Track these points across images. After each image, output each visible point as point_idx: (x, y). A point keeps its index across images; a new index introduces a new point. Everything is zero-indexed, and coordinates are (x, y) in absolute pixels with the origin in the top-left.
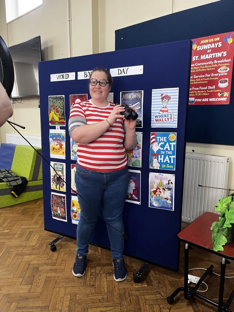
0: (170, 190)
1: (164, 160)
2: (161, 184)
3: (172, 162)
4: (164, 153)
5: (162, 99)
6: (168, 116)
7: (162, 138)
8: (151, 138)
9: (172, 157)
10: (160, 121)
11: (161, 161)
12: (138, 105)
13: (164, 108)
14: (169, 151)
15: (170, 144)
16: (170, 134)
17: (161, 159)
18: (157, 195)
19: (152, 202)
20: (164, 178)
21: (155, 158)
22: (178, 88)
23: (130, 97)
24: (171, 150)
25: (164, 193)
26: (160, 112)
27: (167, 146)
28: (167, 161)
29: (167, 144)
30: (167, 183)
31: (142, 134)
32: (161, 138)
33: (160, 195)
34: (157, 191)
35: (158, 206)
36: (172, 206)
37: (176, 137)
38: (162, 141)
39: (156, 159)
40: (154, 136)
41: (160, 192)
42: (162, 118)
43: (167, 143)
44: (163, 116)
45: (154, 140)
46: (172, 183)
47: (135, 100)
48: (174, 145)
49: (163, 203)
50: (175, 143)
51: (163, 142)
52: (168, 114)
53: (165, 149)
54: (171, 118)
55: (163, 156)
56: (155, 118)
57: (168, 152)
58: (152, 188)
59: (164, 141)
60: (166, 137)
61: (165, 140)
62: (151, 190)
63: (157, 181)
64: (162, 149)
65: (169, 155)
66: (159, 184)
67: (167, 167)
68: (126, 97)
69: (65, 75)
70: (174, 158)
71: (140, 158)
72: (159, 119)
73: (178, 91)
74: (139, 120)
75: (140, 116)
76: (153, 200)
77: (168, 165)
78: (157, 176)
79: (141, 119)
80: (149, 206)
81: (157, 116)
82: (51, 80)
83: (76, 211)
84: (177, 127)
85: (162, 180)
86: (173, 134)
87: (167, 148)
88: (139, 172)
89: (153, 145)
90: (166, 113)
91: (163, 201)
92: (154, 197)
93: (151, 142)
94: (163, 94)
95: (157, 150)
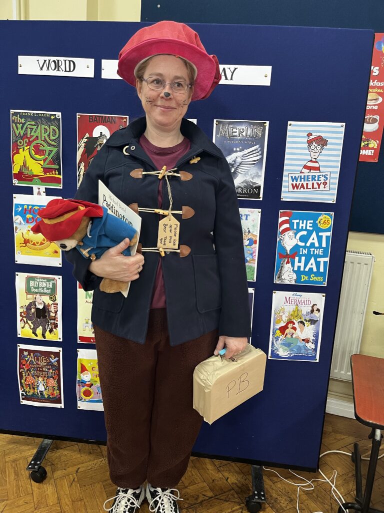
0: (314, 324)
1: (305, 267)
2: (296, 313)
3: (322, 270)
4: (306, 252)
5: (310, 143)
6: (319, 178)
7: (303, 223)
8: (279, 222)
9: (322, 260)
10: (302, 188)
11: (299, 267)
12: (255, 152)
13: (311, 161)
14: (317, 248)
15: (320, 234)
16: (321, 214)
17: (299, 264)
18: (287, 334)
19: (277, 349)
20: (302, 301)
21: (288, 262)
22: (344, 124)
23: (237, 134)
24: (320, 247)
25: (302, 331)
26: (304, 170)
27: (313, 239)
28: (311, 269)
29: (314, 235)
30: (310, 311)
31: (260, 214)
32: (301, 221)
33: (293, 334)
34: (288, 328)
35: (289, 355)
36: (316, 353)
37: (331, 222)
38: (304, 228)
39: (289, 265)
40: (287, 218)
41: (295, 329)
42: (306, 182)
43: (314, 233)
44: (308, 178)
45: (286, 226)
46: (318, 310)
47: (249, 140)
48: (327, 237)
49: (299, 348)
50: (329, 234)
51: (306, 230)
52: (318, 176)
53: (308, 244)
54: (325, 184)
55: (303, 258)
56: (291, 182)
57: (314, 251)
58: (276, 323)
59: (308, 228)
60: (312, 221)
61: (310, 227)
62: (275, 326)
63: (290, 308)
64: (303, 244)
65: (316, 257)
66: (292, 313)
67: (311, 279)
68: (228, 132)
69: (63, 62)
70: (325, 263)
71: (254, 263)
72: (299, 184)
73: (343, 129)
74: (256, 183)
75: (258, 176)
76: (278, 344)
77: (314, 275)
78: (290, 298)
79: (260, 182)
80: (270, 357)
81: (295, 177)
82: (21, 71)
83: (89, 383)
84: (335, 202)
85: (300, 305)
86: (326, 216)
87: (314, 243)
88: (251, 290)
89: (283, 237)
90: (316, 173)
91: (299, 346)
92: (281, 340)
93: (280, 231)
94: (313, 134)
95: (292, 247)
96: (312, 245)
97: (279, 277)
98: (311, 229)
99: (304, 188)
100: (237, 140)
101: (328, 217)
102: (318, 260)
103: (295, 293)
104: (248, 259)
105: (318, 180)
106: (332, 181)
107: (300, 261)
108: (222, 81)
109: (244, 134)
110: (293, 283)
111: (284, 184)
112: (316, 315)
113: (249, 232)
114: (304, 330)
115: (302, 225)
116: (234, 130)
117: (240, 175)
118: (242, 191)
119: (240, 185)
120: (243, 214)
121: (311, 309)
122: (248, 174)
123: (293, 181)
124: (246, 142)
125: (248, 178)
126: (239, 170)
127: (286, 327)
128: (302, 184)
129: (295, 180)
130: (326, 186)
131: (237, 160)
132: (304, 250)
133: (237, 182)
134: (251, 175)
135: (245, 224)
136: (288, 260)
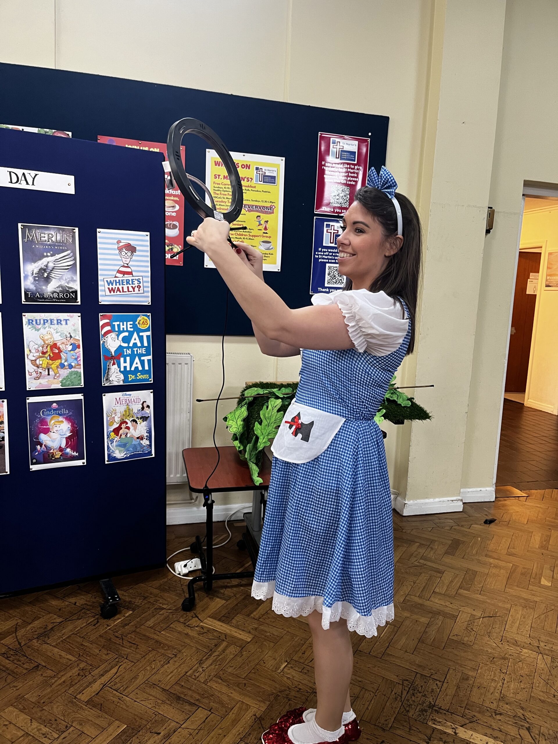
0: (146, 421)
2: (128, 412)
3: (147, 368)
4: (130, 353)
5: (120, 249)
6: (132, 282)
7: (123, 325)
8: (100, 325)
9: (146, 358)
10: (118, 292)
11: (125, 367)
12: (67, 257)
13: (124, 266)
14: (139, 347)
16: (139, 316)
17: (125, 365)
18: (121, 435)
19: (113, 452)
20: (132, 400)
21: (114, 364)
22: (148, 233)
23: (46, 238)
24: (142, 346)
25: (135, 429)
26: (118, 275)
27: (135, 339)
28: (137, 368)
29: (135, 335)
30: (140, 408)
31: (80, 318)
32: (121, 323)
33: (127, 433)
34: (121, 428)
36: (151, 448)
37: (149, 322)
38: (125, 329)
39: (116, 366)
40: (108, 321)
41: (128, 428)
42: (121, 286)
44: (123, 282)
45: (108, 328)
46: (148, 407)
47: (59, 246)
48: (148, 337)
49: (135, 447)
50: (149, 333)
51: (127, 331)
53: (131, 345)
54: (139, 287)
55: (128, 359)
56: (107, 286)
57: (137, 351)
58: (110, 424)
59: (129, 329)
62: (108, 429)
63: (121, 409)
64: (126, 345)
65: (140, 355)
66: (124, 413)
67: (138, 378)
68: (36, 236)
70: (149, 361)
71: (80, 368)
72: (115, 288)
73: (148, 238)
74: (72, 288)
75: (75, 281)
77: (140, 374)
78: (120, 398)
79: (77, 286)
80: (107, 461)
81: (110, 281)
84: (150, 304)
85: (131, 404)
86: (144, 317)
87: (136, 343)
88: (79, 396)
89: (106, 339)
90: (130, 278)
91: (135, 445)
92: (116, 442)
93: (103, 334)
94: (122, 241)
95: (116, 349)
96: (135, 344)
97: (107, 380)
98: (132, 329)
99: (120, 292)
100: (47, 245)
101: (146, 318)
102: (142, 358)
103: (125, 393)
104: (73, 364)
105: (133, 284)
106: (145, 284)
107: (125, 362)
108: (23, 185)
109: (53, 239)
110: (121, 383)
111: (100, 288)
112: (147, 411)
113: (71, 337)
114: (137, 428)
115: (123, 327)
116: (43, 235)
117: (54, 280)
118: (58, 295)
119: (55, 290)
120: (62, 319)
121: (141, 406)
122: (63, 279)
123: (109, 285)
124: (56, 248)
125: (63, 283)
126: (53, 275)
127: (119, 428)
128: (118, 288)
130: (140, 289)
131: (49, 264)
132: (128, 351)
133: (51, 288)
134: (66, 279)
135: (66, 329)
136: (114, 361)
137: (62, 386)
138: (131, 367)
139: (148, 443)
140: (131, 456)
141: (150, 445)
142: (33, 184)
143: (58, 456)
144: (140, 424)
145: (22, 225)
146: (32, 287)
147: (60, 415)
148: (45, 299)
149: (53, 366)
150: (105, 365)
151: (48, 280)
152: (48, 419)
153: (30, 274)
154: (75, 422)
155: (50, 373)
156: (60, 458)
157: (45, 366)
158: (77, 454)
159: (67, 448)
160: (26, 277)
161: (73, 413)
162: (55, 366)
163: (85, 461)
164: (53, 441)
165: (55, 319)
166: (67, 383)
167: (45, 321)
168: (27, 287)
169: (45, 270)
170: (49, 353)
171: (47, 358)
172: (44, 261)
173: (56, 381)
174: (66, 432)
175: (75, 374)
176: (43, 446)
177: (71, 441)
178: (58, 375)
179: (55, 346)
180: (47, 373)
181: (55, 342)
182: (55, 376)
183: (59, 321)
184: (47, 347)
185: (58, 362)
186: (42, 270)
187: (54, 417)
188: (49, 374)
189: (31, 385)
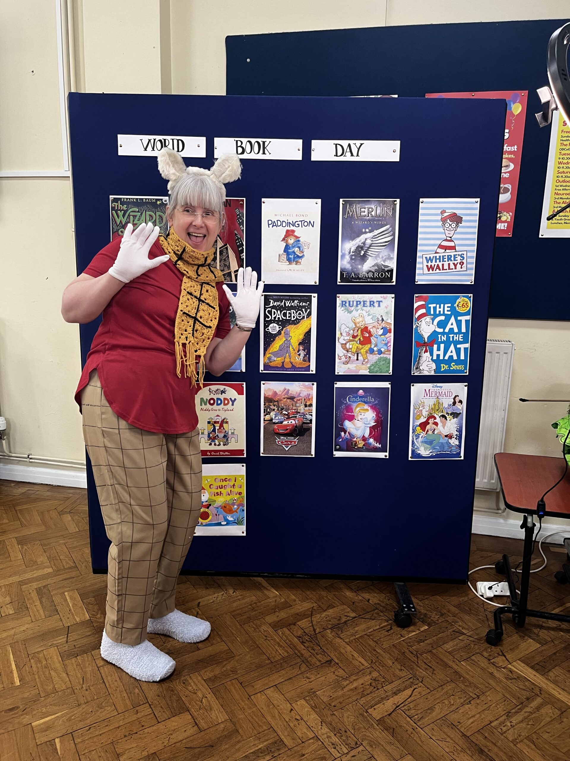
0: (457, 418)
2: (438, 406)
3: (462, 357)
4: (445, 339)
5: (444, 220)
6: (455, 258)
7: (440, 308)
8: (415, 307)
9: (462, 346)
10: (438, 270)
11: (438, 356)
12: (385, 232)
13: (446, 240)
14: (456, 334)
15: (459, 318)
16: (458, 297)
17: (438, 353)
18: (428, 431)
19: (418, 448)
20: (443, 393)
21: (426, 351)
22: (479, 200)
23: (366, 213)
24: (460, 332)
25: (444, 426)
27: (452, 324)
28: (451, 357)
29: (453, 320)
30: (451, 403)
31: (393, 300)
32: (438, 306)
33: (434, 430)
34: (429, 423)
36: (460, 449)
37: (470, 305)
38: (442, 313)
39: (428, 354)
40: (423, 303)
41: (436, 424)
42: (442, 263)
43: (453, 317)
45: (423, 311)
46: (461, 402)
47: (379, 220)
48: (467, 321)
49: (442, 445)
50: (469, 317)
51: (444, 314)
53: (447, 330)
54: (462, 264)
55: (442, 346)
56: (425, 263)
57: (453, 337)
58: (416, 418)
59: (446, 312)
60: (450, 305)
61: (448, 311)
62: (414, 422)
63: (430, 402)
64: (441, 330)
65: (456, 343)
66: (433, 407)
67: (451, 368)
68: (356, 212)
69: (171, 141)
70: (466, 349)
71: (390, 354)
72: (435, 265)
73: (478, 205)
74: (388, 267)
75: (391, 259)
76: (418, 443)
77: (454, 364)
78: (429, 390)
79: (393, 265)
80: (411, 457)
81: (430, 257)
82: (121, 152)
83: (207, 503)
84: (473, 283)
85: (441, 397)
86: (465, 298)
87: (453, 328)
88: (386, 385)
89: (420, 323)
90: (452, 253)
91: (442, 443)
92: (422, 437)
93: (416, 317)
94: (447, 211)
95: (429, 334)
96: (451, 330)
97: (417, 368)
98: (449, 313)
99: (440, 270)
100: (366, 220)
101: (467, 300)
102: (458, 346)
103: (435, 384)
104: (383, 350)
105: (455, 260)
106: (469, 260)
107: (439, 349)
108: (348, 158)
109: (373, 213)
110: (433, 373)
111: (418, 266)
112: (459, 407)
113: (383, 320)
114: (447, 425)
115: (440, 310)
116: (363, 210)
117: (370, 258)
118: (373, 275)
119: (371, 269)
120: (375, 301)
121: (453, 401)
122: (379, 257)
123: (428, 263)
124: (375, 222)
125: (379, 261)
126: (369, 253)
127: (426, 423)
128: (438, 265)
129: (430, 261)
130: (463, 266)
131: (366, 241)
132: (443, 337)
133: (367, 266)
134: (382, 257)
135: (377, 311)
136: (426, 348)
137: (369, 372)
138: (444, 356)
139: (458, 443)
140: (437, 456)
141: (460, 446)
142: (358, 155)
143: (360, 445)
144: (450, 420)
145: (343, 201)
146: (348, 267)
147: (366, 403)
148: (360, 279)
149: (362, 351)
150: (417, 352)
151: (364, 258)
152: (354, 405)
153: (347, 253)
154: (380, 412)
155: (359, 358)
156: (363, 447)
157: (355, 350)
158: (380, 446)
159: (370, 438)
160: (343, 256)
161: (379, 401)
162: (365, 351)
163: (387, 454)
164: (357, 429)
165: (368, 300)
166: (375, 369)
167: (358, 303)
168: (343, 267)
169: (362, 248)
170: (359, 337)
171: (357, 342)
172: (362, 238)
173: (364, 366)
174: (370, 421)
175: (383, 360)
176: (347, 433)
177: (375, 431)
178: (366, 360)
179: (365, 329)
180: (356, 358)
181: (366, 326)
182: (364, 361)
183: (372, 303)
184: (358, 330)
185: (367, 347)
186: (360, 248)
187: (359, 404)
188: (357, 359)
189: (340, 369)
